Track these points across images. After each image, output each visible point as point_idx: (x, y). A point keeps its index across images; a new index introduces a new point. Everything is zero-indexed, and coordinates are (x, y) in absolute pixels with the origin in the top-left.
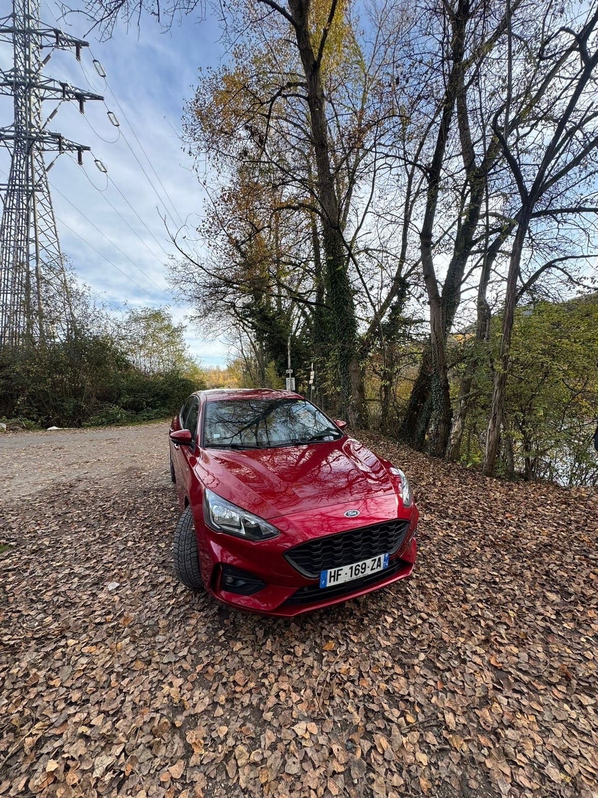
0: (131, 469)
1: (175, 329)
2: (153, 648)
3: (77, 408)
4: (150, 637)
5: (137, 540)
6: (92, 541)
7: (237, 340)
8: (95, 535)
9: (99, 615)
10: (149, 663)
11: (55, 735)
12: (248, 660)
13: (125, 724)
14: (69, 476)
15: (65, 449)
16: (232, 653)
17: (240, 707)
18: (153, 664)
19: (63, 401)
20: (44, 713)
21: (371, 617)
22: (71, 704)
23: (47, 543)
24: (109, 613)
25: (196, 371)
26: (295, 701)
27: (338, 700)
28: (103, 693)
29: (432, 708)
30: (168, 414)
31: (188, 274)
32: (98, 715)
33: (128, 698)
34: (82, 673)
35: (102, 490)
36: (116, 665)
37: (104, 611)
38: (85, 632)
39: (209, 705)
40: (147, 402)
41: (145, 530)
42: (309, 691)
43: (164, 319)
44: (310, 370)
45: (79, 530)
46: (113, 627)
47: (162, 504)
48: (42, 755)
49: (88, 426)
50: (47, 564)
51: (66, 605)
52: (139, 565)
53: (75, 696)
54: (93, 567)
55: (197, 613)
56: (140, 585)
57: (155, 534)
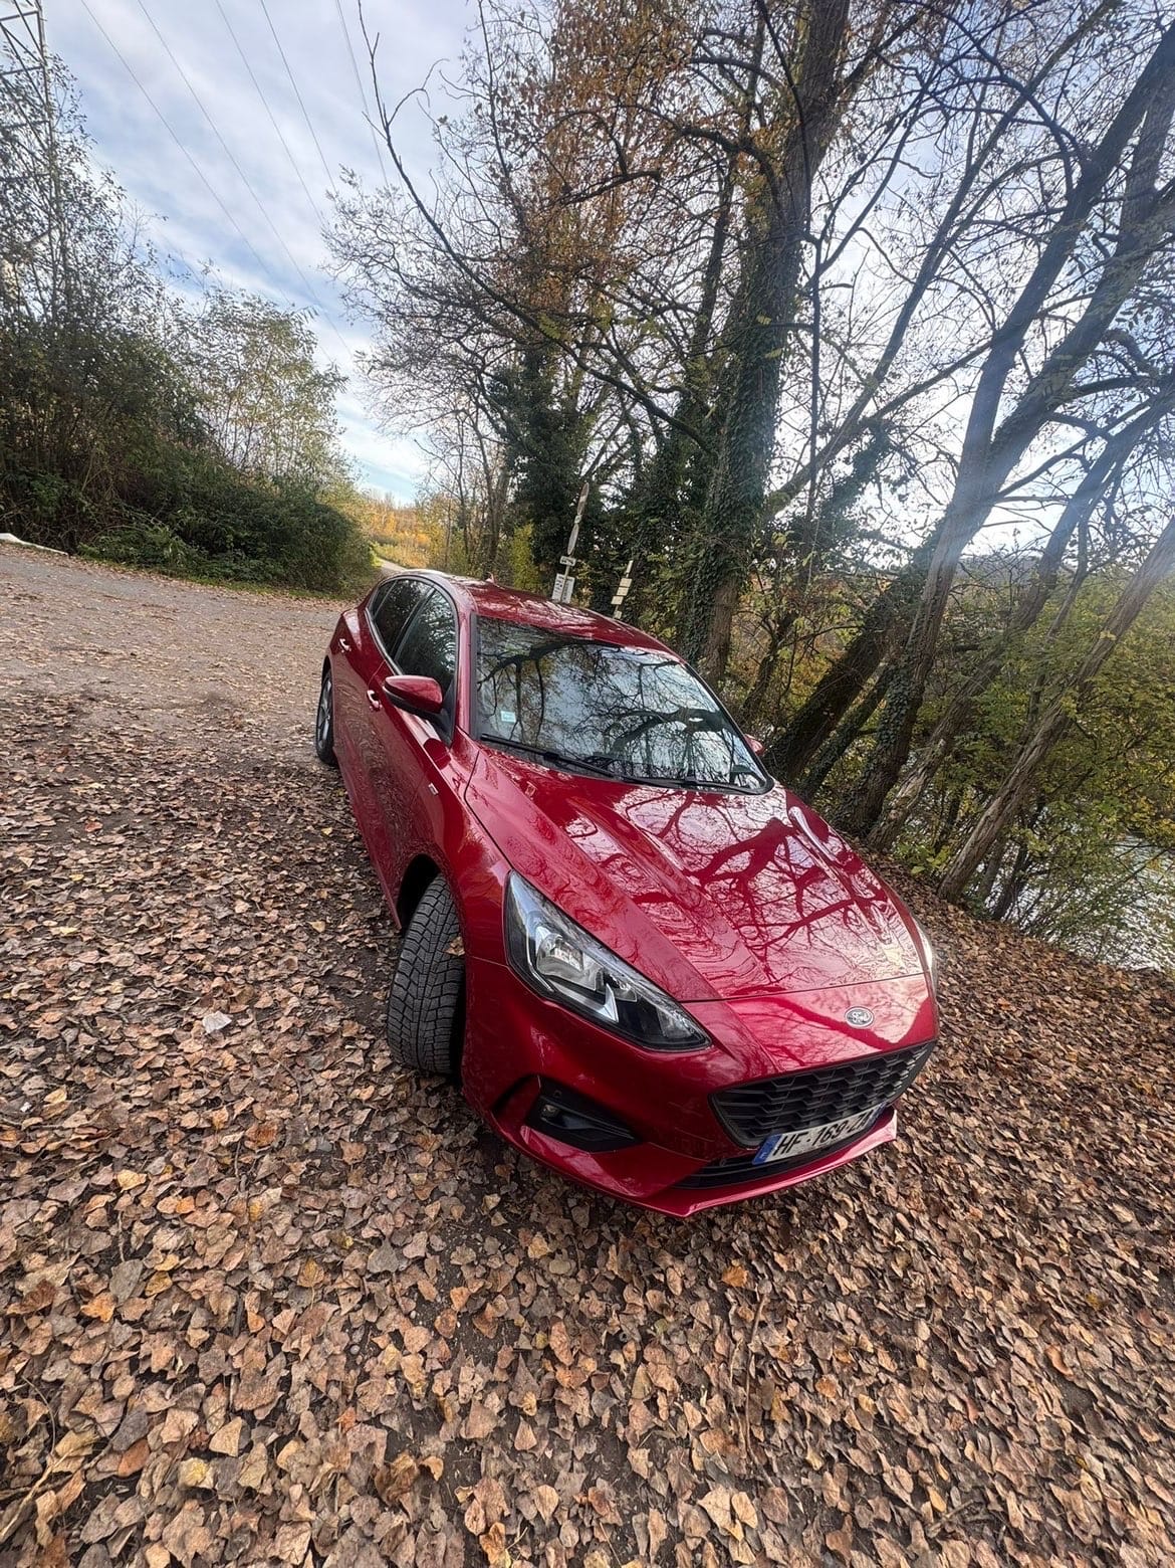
0: (213, 699)
1: (318, 376)
2: (340, 1222)
3: (68, 504)
4: (326, 1188)
5: (257, 900)
6: (145, 879)
7: (455, 452)
8: (149, 864)
9: (194, 1106)
10: (337, 1269)
11: (115, 1479)
12: (570, 1290)
13: (302, 1459)
14: (65, 680)
15: (46, 604)
16: (527, 1264)
17: (571, 1428)
18: (346, 1274)
19: (33, 476)
20: (79, 1407)
21: (802, 1208)
22: (148, 1377)
23: (29, 862)
24: (213, 1103)
25: (348, 494)
26: (693, 1425)
27: (782, 1431)
28: (232, 1352)
29: (973, 1476)
30: (280, 578)
31: (381, 242)
32: (227, 1419)
33: (299, 1373)
34: (168, 1281)
35: (151, 738)
36: (255, 1266)
37: (201, 1093)
38: (160, 1152)
39: (500, 1414)
40: (236, 537)
41: (273, 877)
42: (716, 1398)
43: (296, 342)
44: (622, 574)
45: (107, 839)
46: (231, 1147)
47: (301, 811)
48: (86, 1547)
49: (92, 555)
50: (33, 924)
51: (101, 1058)
52: (272, 972)
53: (160, 1354)
54: (158, 958)
55: (429, 1134)
56: (283, 1030)
57: (298, 891)
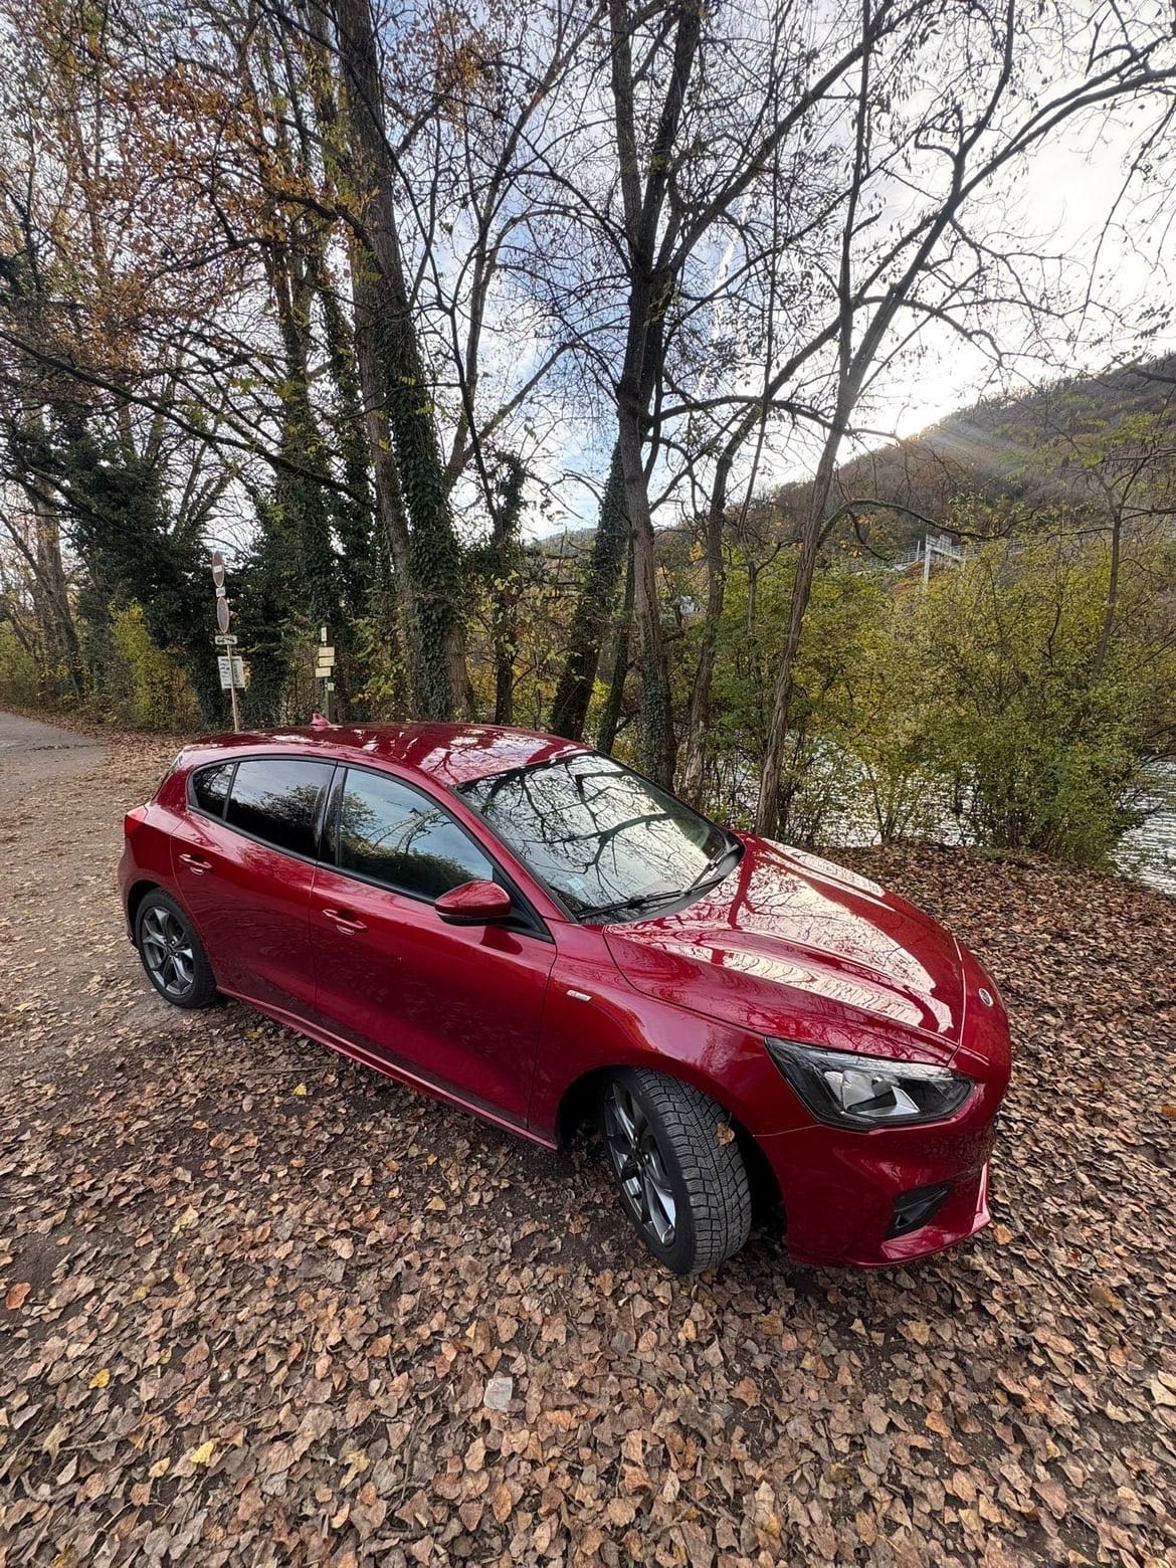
2: (818, 1461)
5: (346, 1226)
8: (169, 1285)
9: (603, 1496)
10: (867, 1499)
12: (967, 1342)
17: (1077, 1437)
18: (878, 1496)
26: (1102, 1358)
27: (1124, 1312)
39: (1051, 1476)
41: (322, 1186)
42: (1089, 1327)
45: (63, 1295)
46: (681, 1496)
47: (240, 1085)
50: (142, 1489)
52: (470, 1292)
55: (764, 1318)
56: (562, 1340)
57: (367, 1182)
